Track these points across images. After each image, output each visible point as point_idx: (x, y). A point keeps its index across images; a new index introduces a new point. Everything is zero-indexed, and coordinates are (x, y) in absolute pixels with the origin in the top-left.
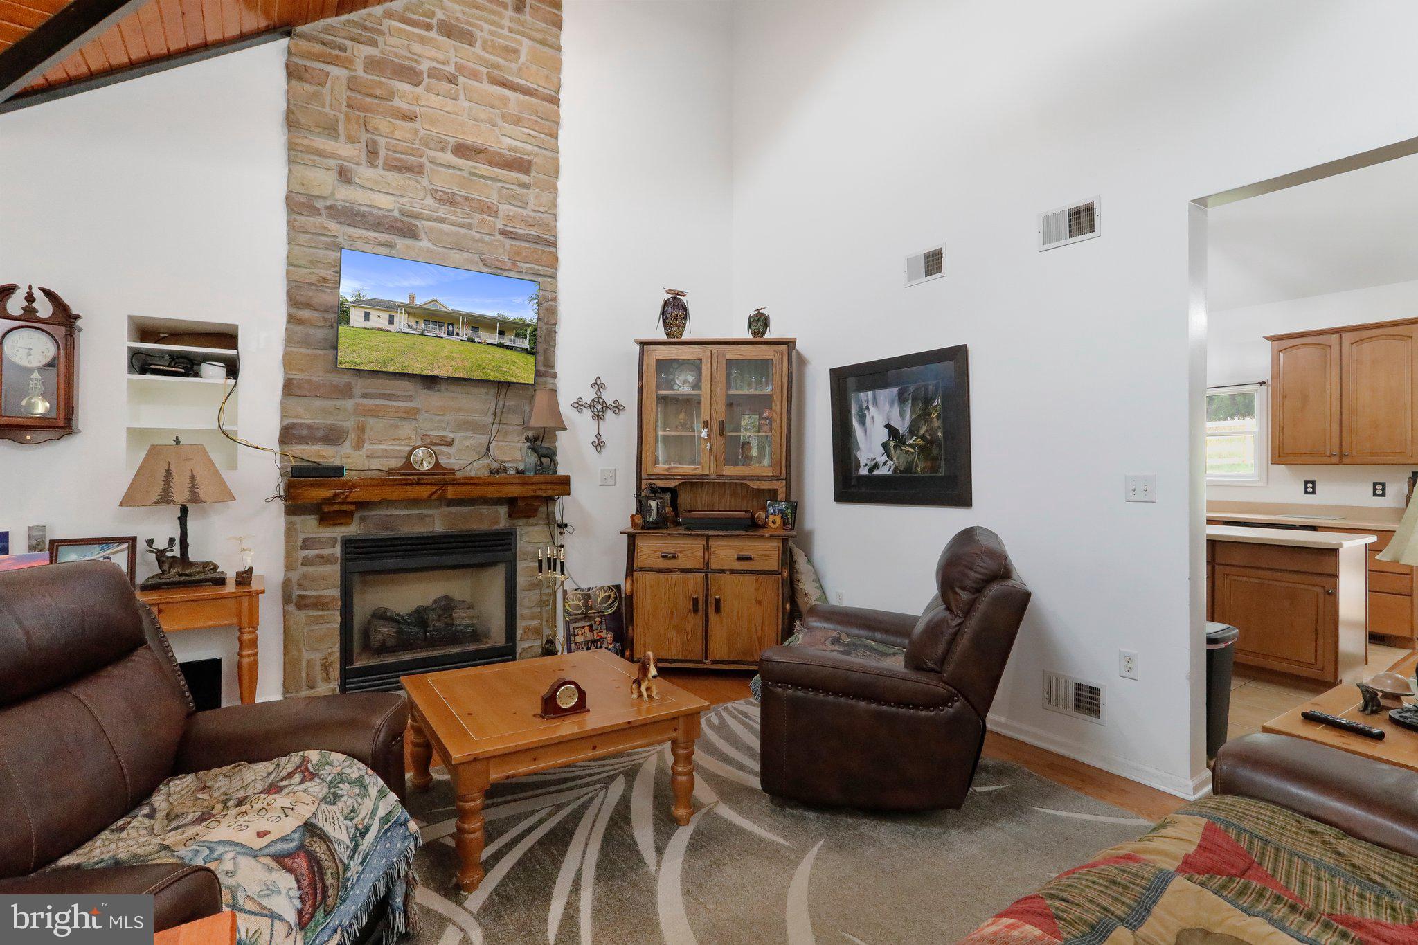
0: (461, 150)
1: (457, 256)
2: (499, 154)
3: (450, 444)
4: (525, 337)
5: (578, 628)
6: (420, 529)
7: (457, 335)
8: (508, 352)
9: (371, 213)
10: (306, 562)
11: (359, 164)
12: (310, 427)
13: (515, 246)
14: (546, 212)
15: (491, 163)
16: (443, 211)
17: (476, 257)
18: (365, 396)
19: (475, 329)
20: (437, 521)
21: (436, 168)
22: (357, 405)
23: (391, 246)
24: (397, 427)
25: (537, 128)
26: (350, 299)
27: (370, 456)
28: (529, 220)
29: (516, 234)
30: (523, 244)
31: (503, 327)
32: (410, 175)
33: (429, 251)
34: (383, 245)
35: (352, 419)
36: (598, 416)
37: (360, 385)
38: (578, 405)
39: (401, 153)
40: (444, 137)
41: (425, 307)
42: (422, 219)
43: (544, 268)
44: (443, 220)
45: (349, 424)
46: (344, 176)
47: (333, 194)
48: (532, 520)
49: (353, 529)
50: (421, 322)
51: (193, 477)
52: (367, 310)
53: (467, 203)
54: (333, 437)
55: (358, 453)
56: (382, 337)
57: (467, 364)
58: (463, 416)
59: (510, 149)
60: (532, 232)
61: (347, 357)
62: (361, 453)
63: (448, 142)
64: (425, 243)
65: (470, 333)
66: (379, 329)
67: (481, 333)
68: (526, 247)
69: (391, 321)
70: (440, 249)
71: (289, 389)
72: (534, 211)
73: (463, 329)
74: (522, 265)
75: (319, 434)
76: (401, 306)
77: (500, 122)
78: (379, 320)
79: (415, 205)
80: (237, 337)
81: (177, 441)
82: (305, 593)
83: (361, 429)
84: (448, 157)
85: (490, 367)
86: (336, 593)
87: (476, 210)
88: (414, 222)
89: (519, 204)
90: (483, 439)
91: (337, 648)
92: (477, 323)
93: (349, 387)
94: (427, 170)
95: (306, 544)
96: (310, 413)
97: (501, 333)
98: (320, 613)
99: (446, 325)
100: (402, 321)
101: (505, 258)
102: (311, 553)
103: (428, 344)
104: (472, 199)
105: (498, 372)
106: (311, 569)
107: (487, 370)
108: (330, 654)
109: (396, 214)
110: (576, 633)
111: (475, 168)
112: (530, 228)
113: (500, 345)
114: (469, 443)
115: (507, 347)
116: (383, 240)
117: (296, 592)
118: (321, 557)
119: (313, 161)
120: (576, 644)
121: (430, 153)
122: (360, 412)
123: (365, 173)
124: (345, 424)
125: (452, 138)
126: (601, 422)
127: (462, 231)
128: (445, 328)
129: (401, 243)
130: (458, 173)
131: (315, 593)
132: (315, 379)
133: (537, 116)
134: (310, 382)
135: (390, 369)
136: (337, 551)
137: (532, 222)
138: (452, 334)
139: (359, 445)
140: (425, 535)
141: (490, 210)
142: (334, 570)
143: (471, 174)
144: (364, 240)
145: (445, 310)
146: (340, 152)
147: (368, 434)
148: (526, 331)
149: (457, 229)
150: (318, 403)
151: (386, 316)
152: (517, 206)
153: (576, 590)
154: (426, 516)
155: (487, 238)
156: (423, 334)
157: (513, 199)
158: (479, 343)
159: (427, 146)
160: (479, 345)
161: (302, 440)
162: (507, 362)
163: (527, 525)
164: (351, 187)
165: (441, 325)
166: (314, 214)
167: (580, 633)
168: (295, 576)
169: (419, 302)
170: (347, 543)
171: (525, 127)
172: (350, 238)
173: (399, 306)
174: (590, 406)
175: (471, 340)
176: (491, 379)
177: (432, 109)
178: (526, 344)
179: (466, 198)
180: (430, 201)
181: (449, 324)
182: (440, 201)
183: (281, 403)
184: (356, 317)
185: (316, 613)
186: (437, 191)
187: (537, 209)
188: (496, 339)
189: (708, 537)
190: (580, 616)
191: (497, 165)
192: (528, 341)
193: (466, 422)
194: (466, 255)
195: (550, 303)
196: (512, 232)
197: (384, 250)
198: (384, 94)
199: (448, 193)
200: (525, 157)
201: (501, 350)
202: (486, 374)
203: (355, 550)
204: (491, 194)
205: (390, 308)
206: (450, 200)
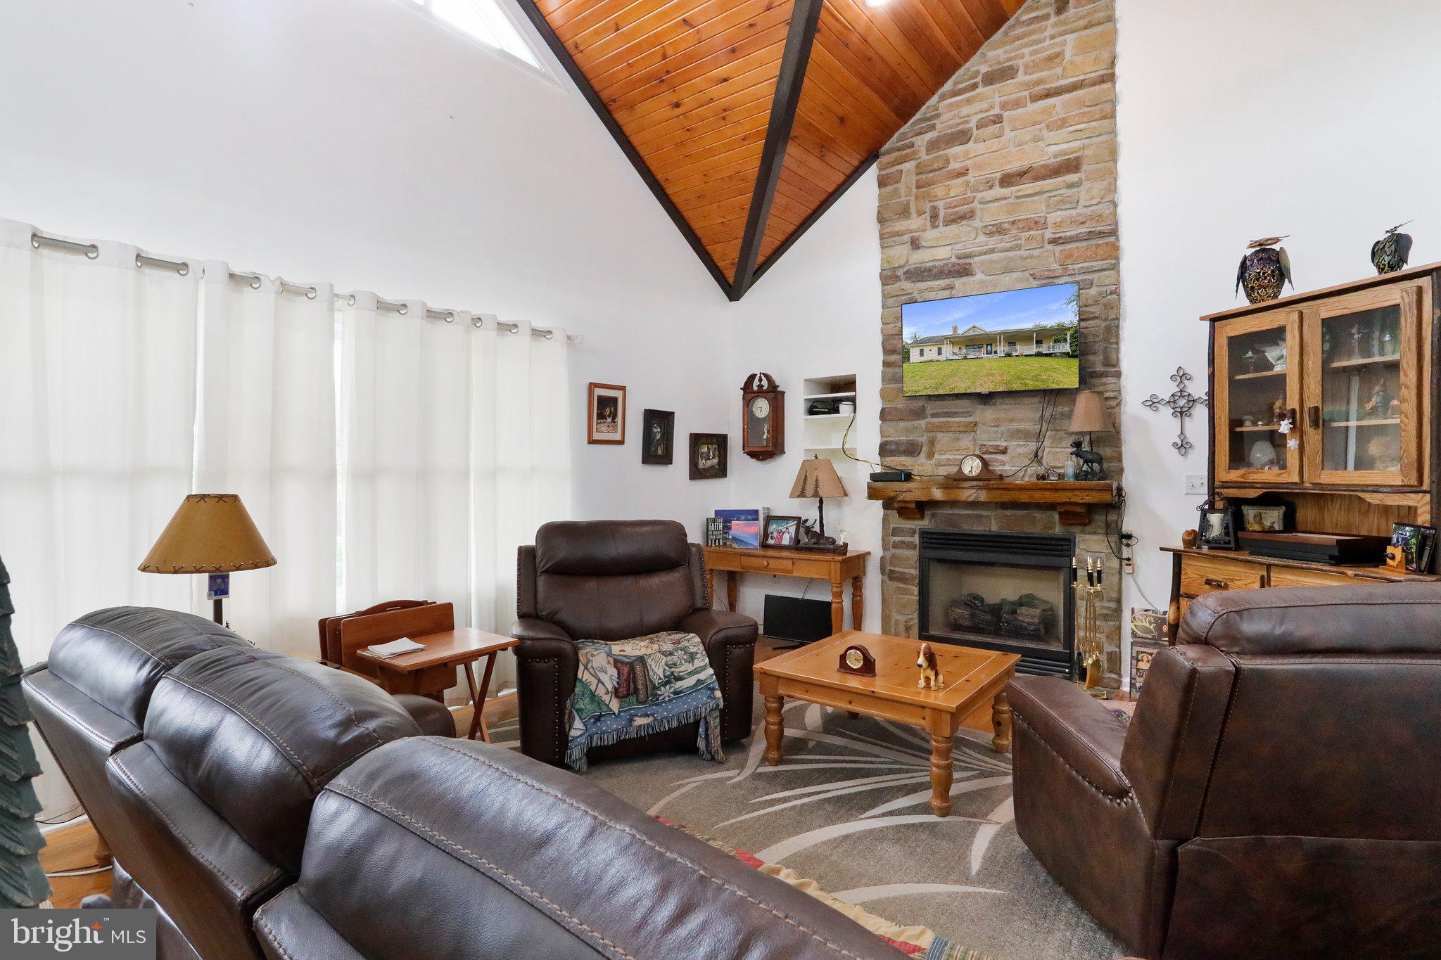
0: (1007, 180)
1: (1007, 279)
2: (1045, 166)
3: (1004, 452)
4: (1065, 340)
5: (1142, 652)
6: (978, 528)
7: (996, 352)
8: (1048, 359)
9: (935, 267)
10: (896, 546)
11: (924, 231)
12: (897, 443)
13: (1065, 250)
14: (1099, 203)
15: (1038, 178)
16: (994, 242)
17: (1027, 274)
18: (933, 415)
19: (1012, 343)
20: (993, 522)
21: (986, 206)
22: (928, 423)
23: (951, 288)
24: (958, 439)
25: (1085, 120)
26: (909, 342)
27: (938, 465)
28: (1079, 218)
29: (1065, 238)
30: (1074, 245)
31: (1040, 336)
32: (964, 222)
33: (982, 282)
34: (944, 289)
35: (925, 434)
36: (1181, 413)
37: (930, 407)
38: (1153, 403)
39: (955, 207)
40: (990, 176)
41: (966, 334)
42: (975, 256)
43: (1101, 262)
44: (992, 251)
45: (923, 439)
46: (915, 244)
47: (907, 261)
48: (1088, 528)
49: (926, 523)
50: (963, 348)
51: (817, 480)
52: (922, 348)
53: (1015, 226)
54: (911, 450)
55: (929, 462)
56: (934, 367)
57: (1006, 378)
58: (1015, 426)
59: (1056, 156)
60: (1084, 229)
61: (910, 387)
62: (931, 462)
63: (994, 179)
64: (979, 276)
65: (1007, 349)
66: (931, 361)
67: (1018, 347)
68: (1077, 248)
69: (940, 353)
70: (992, 277)
71: (884, 415)
72: (1085, 207)
73: (1000, 346)
74: (1075, 266)
75: (902, 449)
76: (946, 338)
77: (1045, 133)
78: (931, 353)
79: (968, 247)
80: (855, 381)
81: (816, 457)
82: (893, 569)
83: (932, 442)
84: (998, 191)
85: (1029, 377)
86: (915, 572)
87: (1023, 229)
88: (968, 261)
89: (1069, 206)
90: (1033, 446)
91: (916, 615)
92: (1013, 339)
93: (923, 409)
94: (978, 212)
95: (895, 532)
96: (899, 432)
97: (1039, 342)
98: (904, 586)
99: (985, 346)
100: (948, 350)
101: (1055, 266)
102: (896, 538)
103: (971, 366)
104: (1019, 221)
105: (1037, 380)
106: (897, 551)
107: (1026, 381)
108: (910, 619)
109: (954, 260)
110: (1140, 657)
111: (1019, 191)
112: (1081, 226)
113: (1039, 355)
114: (1021, 450)
115: (1046, 355)
116: (943, 285)
117: (889, 568)
118: (903, 542)
119: (894, 242)
120: (1138, 670)
121: (979, 195)
122: (931, 429)
123: (930, 235)
124: (920, 439)
125: (997, 174)
126: (1187, 420)
127: (1011, 254)
128: (984, 350)
129: (958, 282)
130: (1005, 202)
131: (900, 570)
132: (899, 406)
133: (1086, 106)
134: (896, 409)
135: (941, 392)
136: (916, 539)
137: (1083, 220)
138: (991, 353)
139: (930, 455)
140: (983, 533)
141: (1038, 224)
142: (913, 554)
143: (1017, 198)
144: (931, 289)
145: (983, 333)
146: (911, 228)
147: (938, 446)
148: (1066, 334)
149: (1004, 254)
150: (902, 424)
151: (935, 349)
152: (1066, 209)
153: (1146, 611)
154: (982, 516)
155: (1036, 252)
156: (965, 358)
157: (1062, 204)
158: (1017, 356)
159: (978, 191)
160: (1016, 358)
161: (893, 453)
162: (1047, 370)
163: (1083, 532)
164: (921, 250)
165: (980, 346)
166: (896, 282)
167: (1145, 659)
168: (888, 555)
169: (960, 332)
170: (924, 534)
171: (1072, 125)
172: (921, 291)
173: (945, 339)
174: (1169, 402)
175: (1009, 355)
176: (1031, 388)
177: (981, 157)
178: (1067, 348)
179: (1013, 223)
180: (982, 238)
181: (987, 345)
182: (990, 234)
183: (881, 427)
184: (914, 355)
185: (902, 585)
186: (986, 227)
187: (1088, 203)
188: (1033, 349)
189: (1269, 567)
190: (1149, 641)
191: (1043, 178)
192: (1068, 344)
193: (1018, 431)
194: (1015, 275)
195: (1109, 297)
196: (1060, 238)
197: (946, 294)
198: (941, 164)
199: (996, 224)
200: (1071, 156)
201: (1039, 359)
202: (1026, 384)
203: (930, 540)
204: (1036, 208)
205: (937, 342)
206: (999, 230)
